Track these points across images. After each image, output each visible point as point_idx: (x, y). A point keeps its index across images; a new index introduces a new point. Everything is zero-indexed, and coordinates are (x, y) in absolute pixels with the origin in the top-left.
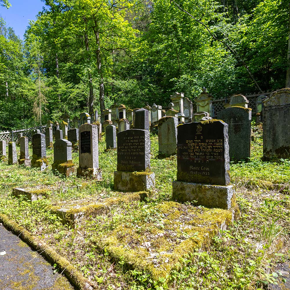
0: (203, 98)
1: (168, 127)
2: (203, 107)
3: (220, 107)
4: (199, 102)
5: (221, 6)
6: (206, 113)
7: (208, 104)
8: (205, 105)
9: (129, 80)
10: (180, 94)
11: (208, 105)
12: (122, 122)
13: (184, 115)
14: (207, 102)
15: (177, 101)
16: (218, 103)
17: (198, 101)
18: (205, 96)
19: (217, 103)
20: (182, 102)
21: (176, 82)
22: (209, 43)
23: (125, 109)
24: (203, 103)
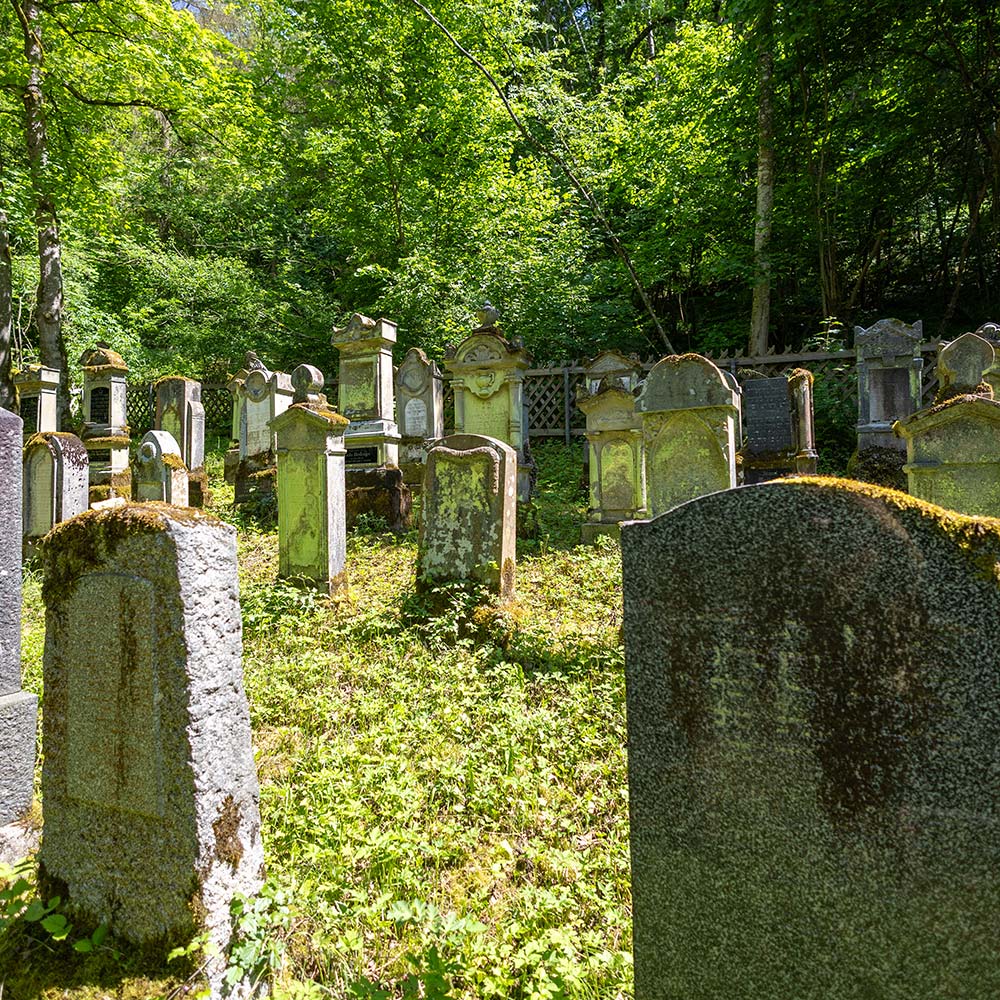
0: (482, 356)
1: (127, 631)
2: (484, 399)
3: (545, 397)
4: (466, 374)
5: (546, 27)
6: (497, 448)
7: (504, 386)
8: (491, 391)
9: (213, 258)
10: (379, 324)
11: (504, 394)
12: (41, 452)
13: (394, 432)
14: (499, 377)
15: (362, 360)
16: (539, 382)
17: (460, 371)
18: (495, 347)
19: (534, 383)
20: (386, 364)
21: (384, 284)
22: (505, 161)
23: (121, 373)
24: (484, 380)
